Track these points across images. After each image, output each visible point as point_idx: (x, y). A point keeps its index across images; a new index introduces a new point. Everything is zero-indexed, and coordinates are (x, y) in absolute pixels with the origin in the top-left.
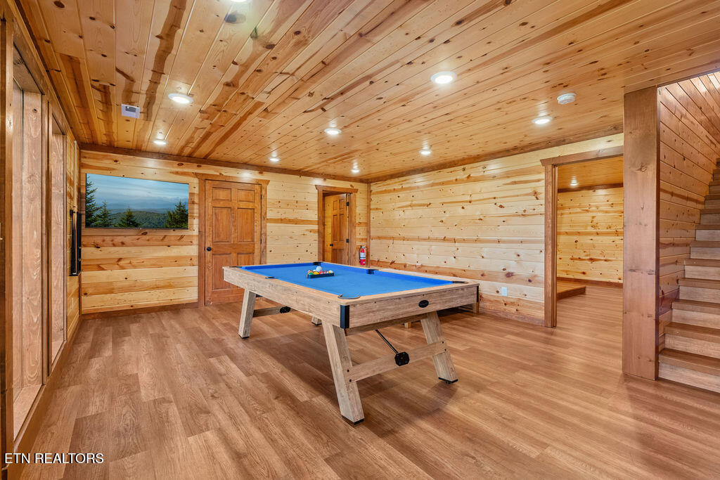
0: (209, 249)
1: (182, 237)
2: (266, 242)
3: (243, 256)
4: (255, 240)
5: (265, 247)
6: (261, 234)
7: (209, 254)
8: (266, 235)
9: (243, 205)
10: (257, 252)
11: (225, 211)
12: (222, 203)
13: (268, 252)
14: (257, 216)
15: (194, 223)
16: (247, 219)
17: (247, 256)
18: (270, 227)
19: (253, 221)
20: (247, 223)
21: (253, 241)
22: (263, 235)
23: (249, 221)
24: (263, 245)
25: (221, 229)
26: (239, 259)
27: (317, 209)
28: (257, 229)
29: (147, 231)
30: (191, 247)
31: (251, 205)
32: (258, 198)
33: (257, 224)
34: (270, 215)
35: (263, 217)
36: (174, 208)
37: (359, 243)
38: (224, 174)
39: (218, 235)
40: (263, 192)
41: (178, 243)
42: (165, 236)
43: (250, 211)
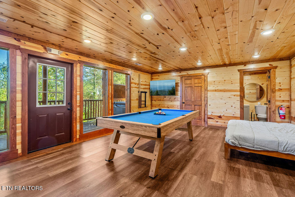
0: (184, 103)
1: (175, 98)
2: (207, 101)
3: (197, 106)
4: (202, 100)
5: (207, 103)
6: (205, 97)
7: (184, 105)
8: (207, 98)
9: (196, 85)
10: (203, 105)
11: (189, 88)
12: (188, 85)
13: (208, 105)
14: (203, 89)
15: (179, 93)
16: (198, 91)
17: (199, 106)
18: (209, 94)
19: (201, 91)
20: (198, 92)
21: (201, 100)
22: (206, 98)
23: (200, 91)
24: (206, 102)
25: (188, 95)
26: (195, 107)
27: (239, 83)
28: (203, 95)
29: (166, 96)
30: (177, 102)
31: (200, 85)
32: (203, 81)
33: (203, 93)
34: (209, 88)
35: (206, 90)
36: (171, 89)
37: (278, 104)
38: (189, 74)
39: (187, 98)
40: (206, 78)
41: (174, 100)
42: (170, 98)
43: (200, 87)
